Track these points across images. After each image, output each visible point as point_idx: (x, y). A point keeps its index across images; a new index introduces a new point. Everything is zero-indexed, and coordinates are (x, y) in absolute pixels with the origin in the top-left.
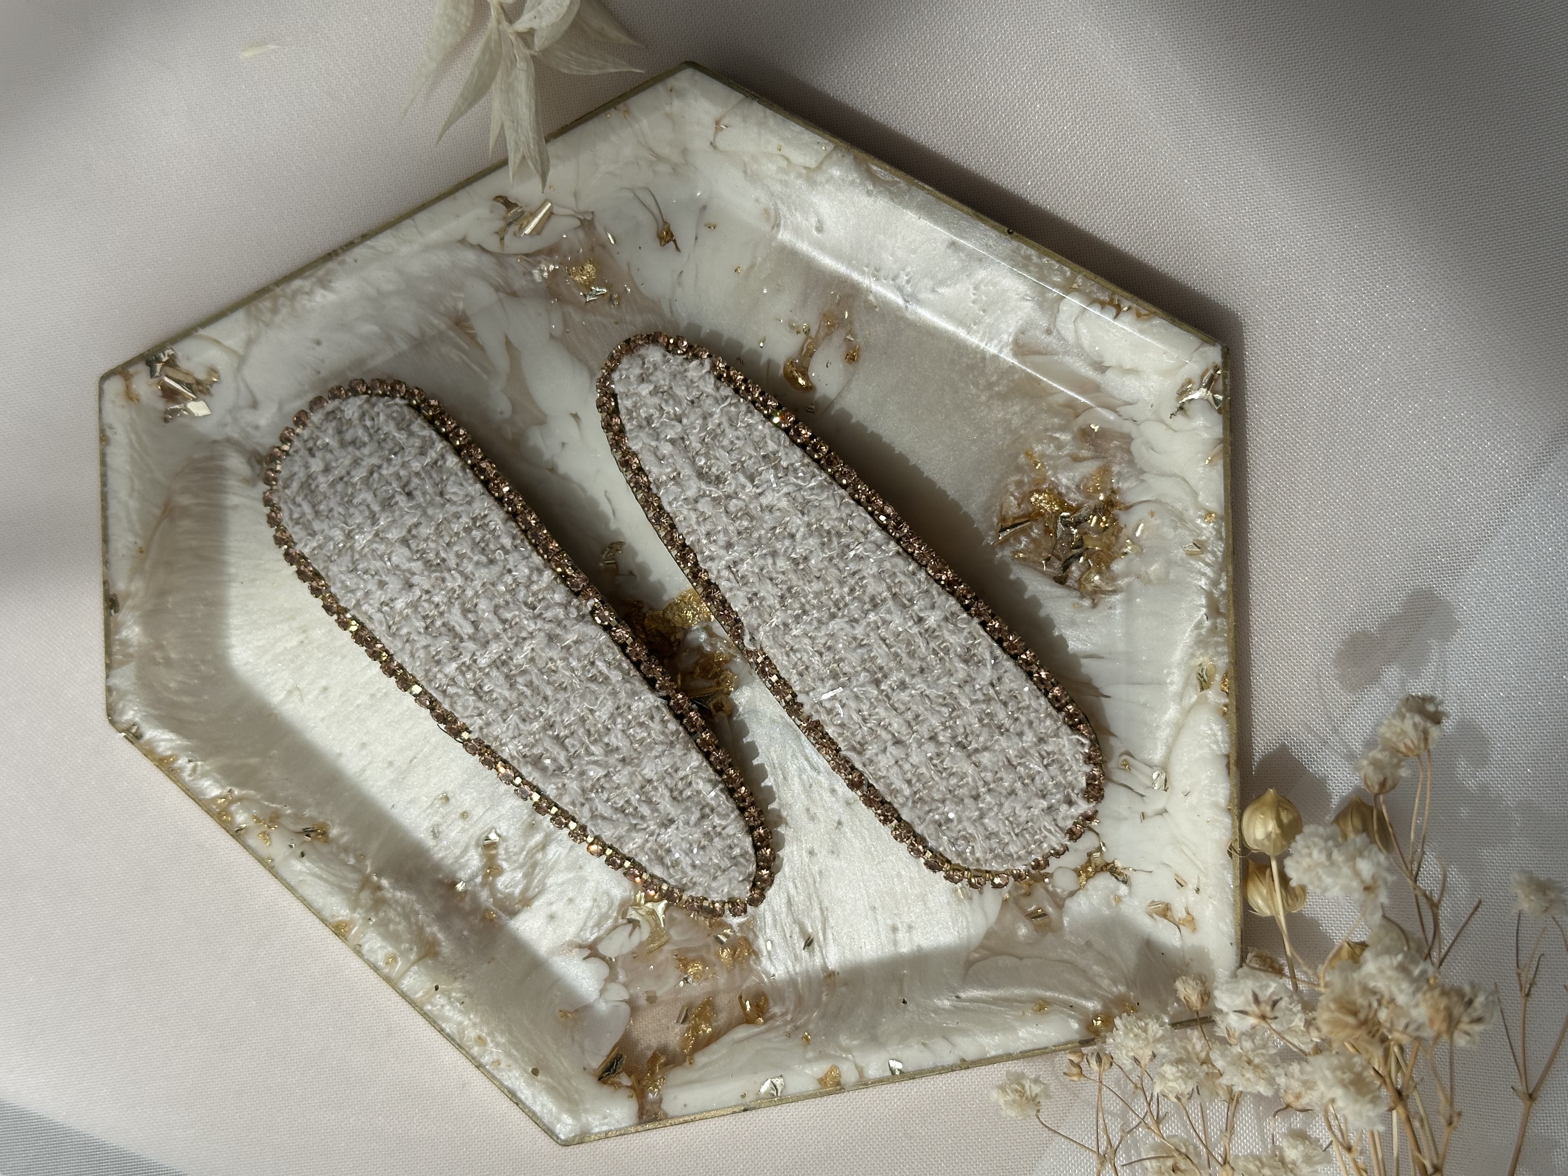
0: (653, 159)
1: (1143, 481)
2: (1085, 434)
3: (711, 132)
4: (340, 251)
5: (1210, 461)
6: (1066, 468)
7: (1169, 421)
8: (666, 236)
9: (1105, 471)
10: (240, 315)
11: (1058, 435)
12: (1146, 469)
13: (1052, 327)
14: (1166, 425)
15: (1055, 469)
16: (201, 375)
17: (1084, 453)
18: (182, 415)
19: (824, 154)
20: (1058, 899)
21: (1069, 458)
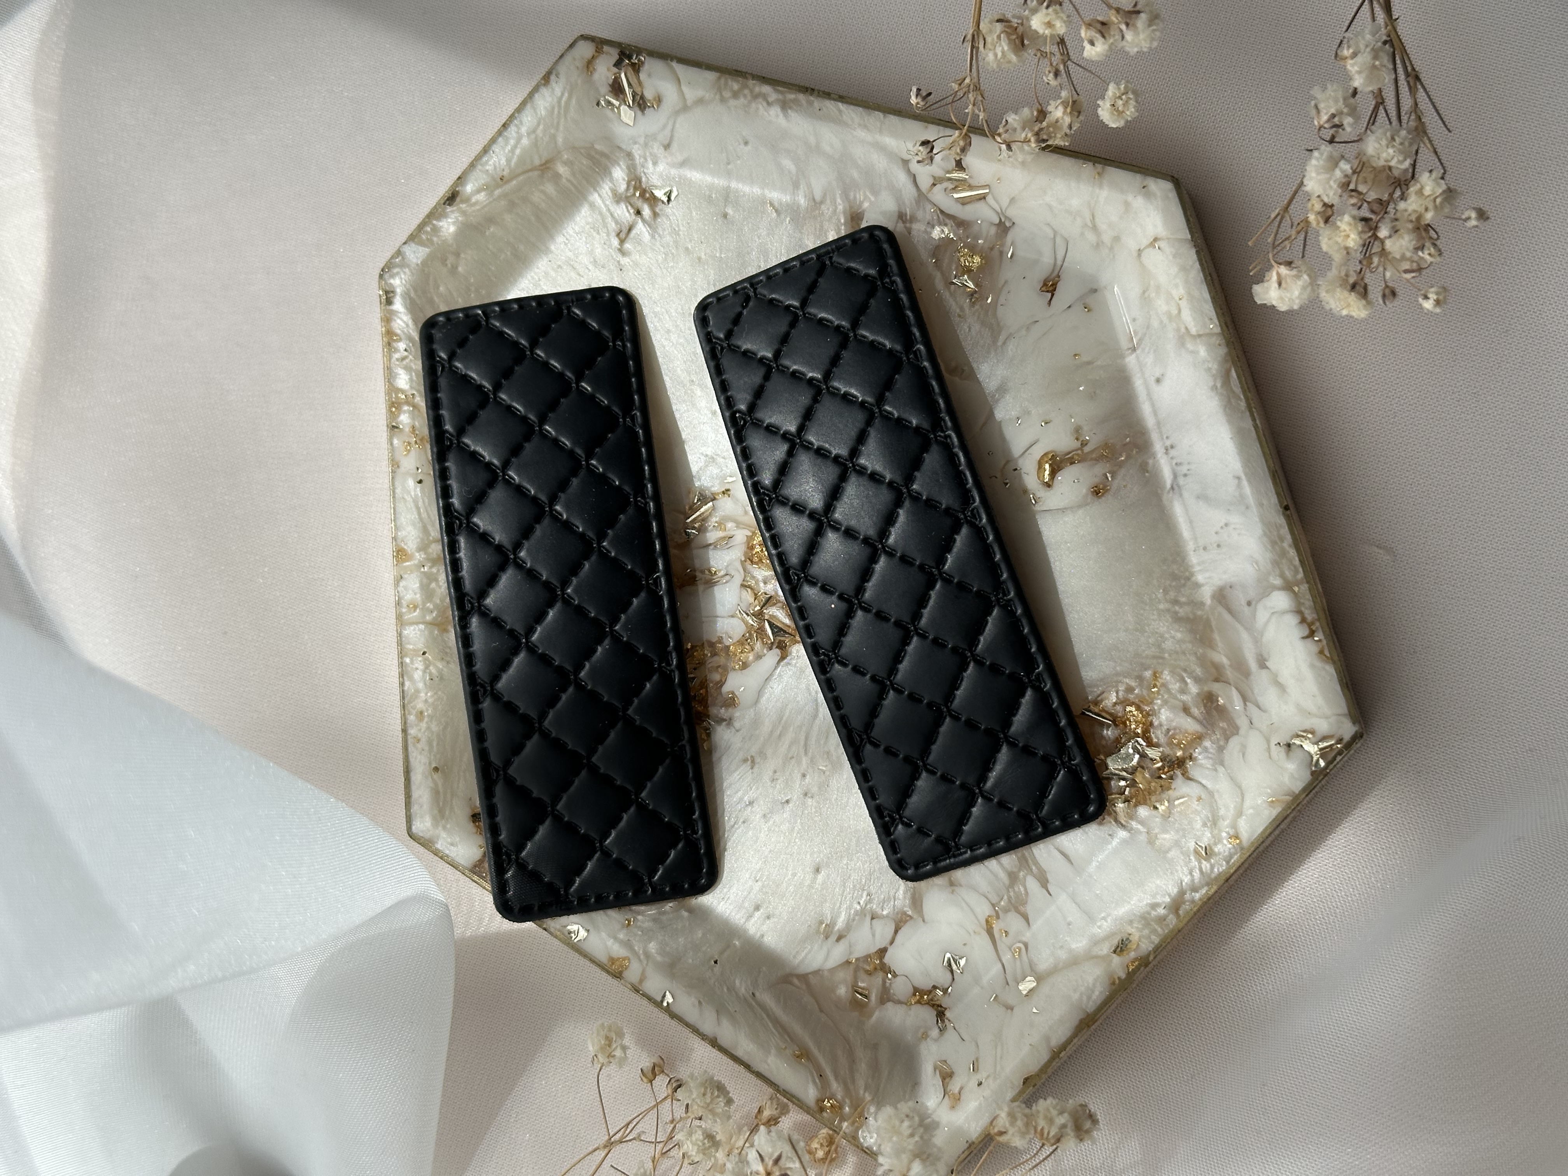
0: (1089, 224)
1: (1216, 770)
2: (1209, 700)
3: (1145, 242)
4: (816, 92)
5: (1272, 801)
6: (1173, 708)
7: (1273, 747)
8: (1050, 286)
9: (1199, 738)
10: (711, 76)
11: (1189, 681)
12: (1226, 763)
13: (1253, 603)
14: (1269, 746)
15: (1165, 702)
16: (649, 94)
17: (1195, 711)
18: (612, 110)
19: (1207, 331)
20: (886, 997)
21: (1181, 704)
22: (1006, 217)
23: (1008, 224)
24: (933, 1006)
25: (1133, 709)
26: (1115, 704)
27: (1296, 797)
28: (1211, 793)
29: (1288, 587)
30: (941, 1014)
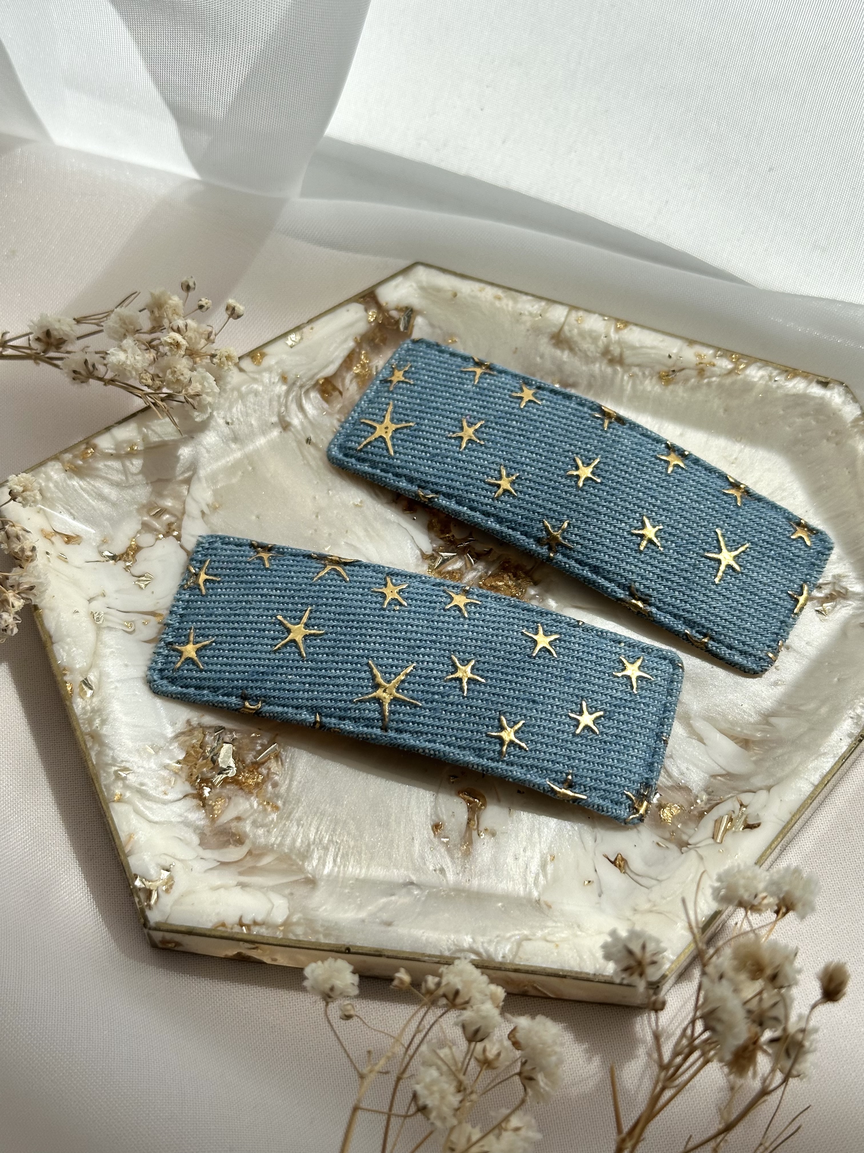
1: (180, 817)
2: (238, 839)
5: (132, 838)
7: (174, 861)
8: (619, 863)
9: (213, 820)
12: (182, 826)
13: (290, 897)
15: (252, 807)
17: (234, 825)
19: (520, 954)
20: (146, 527)
21: (244, 817)
22: (690, 849)
23: (684, 849)
24: (123, 555)
25: (259, 780)
26: (269, 769)
27: (126, 856)
28: (165, 803)
29: (287, 924)
30: (114, 558)
